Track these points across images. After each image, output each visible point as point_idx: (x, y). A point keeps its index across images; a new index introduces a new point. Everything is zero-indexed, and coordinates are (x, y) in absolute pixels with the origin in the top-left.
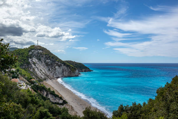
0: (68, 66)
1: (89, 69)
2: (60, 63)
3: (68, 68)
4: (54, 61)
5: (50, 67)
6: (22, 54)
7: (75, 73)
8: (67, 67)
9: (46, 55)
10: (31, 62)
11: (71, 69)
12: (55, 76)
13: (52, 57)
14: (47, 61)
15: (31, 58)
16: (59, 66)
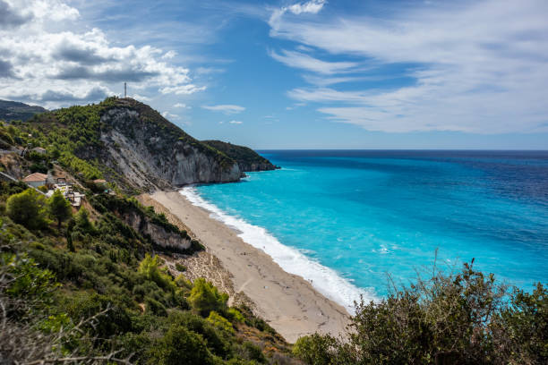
0: (209, 154)
1: (268, 162)
2: (188, 146)
3: (212, 159)
4: (172, 141)
5: (160, 155)
6: (79, 118)
7: (229, 173)
8: (207, 155)
9: (148, 122)
10: (107, 142)
11: (219, 163)
12: (174, 182)
13: (167, 131)
14: (152, 139)
15: (105, 131)
16: (187, 154)
